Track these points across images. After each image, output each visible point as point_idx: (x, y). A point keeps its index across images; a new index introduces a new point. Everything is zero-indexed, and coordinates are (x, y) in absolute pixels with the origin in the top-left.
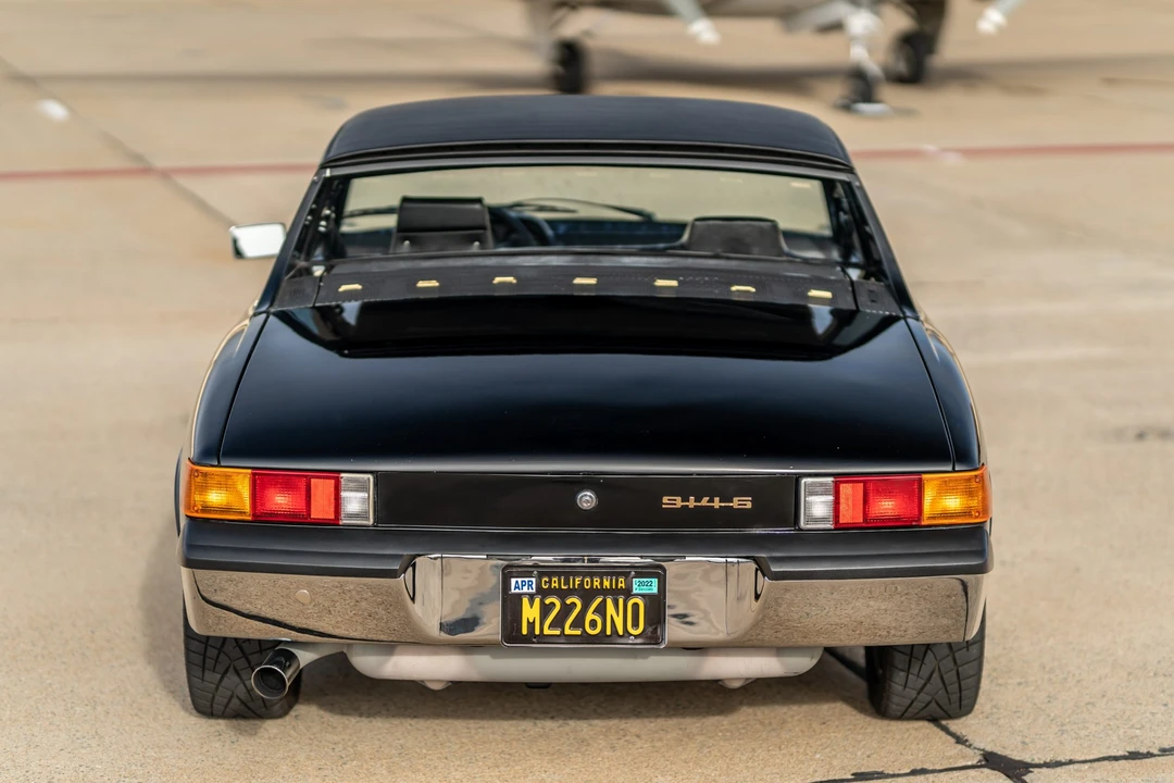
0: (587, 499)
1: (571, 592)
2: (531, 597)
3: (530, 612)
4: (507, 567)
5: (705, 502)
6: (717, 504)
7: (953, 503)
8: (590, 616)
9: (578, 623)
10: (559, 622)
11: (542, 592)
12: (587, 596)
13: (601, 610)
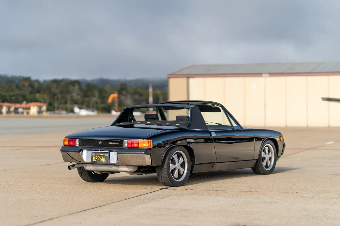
0: (100, 143)
1: (99, 156)
2: (94, 156)
3: (94, 158)
4: (92, 152)
5: (113, 143)
6: (115, 144)
7: (145, 145)
8: (100, 159)
9: (99, 160)
10: (97, 160)
11: (96, 156)
12: (100, 156)
13: (102, 158)
